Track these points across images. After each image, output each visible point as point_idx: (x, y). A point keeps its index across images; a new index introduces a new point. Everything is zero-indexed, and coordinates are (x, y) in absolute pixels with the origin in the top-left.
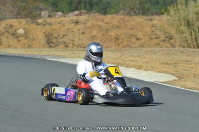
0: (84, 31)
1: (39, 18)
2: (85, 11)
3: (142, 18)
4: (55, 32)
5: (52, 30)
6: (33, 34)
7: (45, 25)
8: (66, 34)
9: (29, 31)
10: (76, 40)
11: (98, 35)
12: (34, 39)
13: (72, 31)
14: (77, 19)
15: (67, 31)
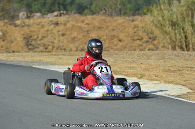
0: (64, 32)
1: (17, 20)
2: (65, 12)
3: (124, 19)
4: (34, 33)
5: (30, 31)
6: (11, 36)
7: (23, 27)
8: (45, 35)
9: (7, 33)
10: (56, 41)
11: (79, 36)
12: (12, 42)
13: (52, 33)
14: (56, 20)
15: (46, 32)
